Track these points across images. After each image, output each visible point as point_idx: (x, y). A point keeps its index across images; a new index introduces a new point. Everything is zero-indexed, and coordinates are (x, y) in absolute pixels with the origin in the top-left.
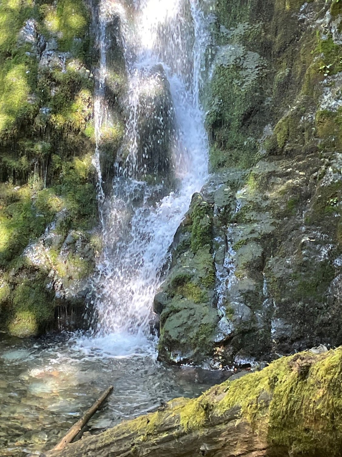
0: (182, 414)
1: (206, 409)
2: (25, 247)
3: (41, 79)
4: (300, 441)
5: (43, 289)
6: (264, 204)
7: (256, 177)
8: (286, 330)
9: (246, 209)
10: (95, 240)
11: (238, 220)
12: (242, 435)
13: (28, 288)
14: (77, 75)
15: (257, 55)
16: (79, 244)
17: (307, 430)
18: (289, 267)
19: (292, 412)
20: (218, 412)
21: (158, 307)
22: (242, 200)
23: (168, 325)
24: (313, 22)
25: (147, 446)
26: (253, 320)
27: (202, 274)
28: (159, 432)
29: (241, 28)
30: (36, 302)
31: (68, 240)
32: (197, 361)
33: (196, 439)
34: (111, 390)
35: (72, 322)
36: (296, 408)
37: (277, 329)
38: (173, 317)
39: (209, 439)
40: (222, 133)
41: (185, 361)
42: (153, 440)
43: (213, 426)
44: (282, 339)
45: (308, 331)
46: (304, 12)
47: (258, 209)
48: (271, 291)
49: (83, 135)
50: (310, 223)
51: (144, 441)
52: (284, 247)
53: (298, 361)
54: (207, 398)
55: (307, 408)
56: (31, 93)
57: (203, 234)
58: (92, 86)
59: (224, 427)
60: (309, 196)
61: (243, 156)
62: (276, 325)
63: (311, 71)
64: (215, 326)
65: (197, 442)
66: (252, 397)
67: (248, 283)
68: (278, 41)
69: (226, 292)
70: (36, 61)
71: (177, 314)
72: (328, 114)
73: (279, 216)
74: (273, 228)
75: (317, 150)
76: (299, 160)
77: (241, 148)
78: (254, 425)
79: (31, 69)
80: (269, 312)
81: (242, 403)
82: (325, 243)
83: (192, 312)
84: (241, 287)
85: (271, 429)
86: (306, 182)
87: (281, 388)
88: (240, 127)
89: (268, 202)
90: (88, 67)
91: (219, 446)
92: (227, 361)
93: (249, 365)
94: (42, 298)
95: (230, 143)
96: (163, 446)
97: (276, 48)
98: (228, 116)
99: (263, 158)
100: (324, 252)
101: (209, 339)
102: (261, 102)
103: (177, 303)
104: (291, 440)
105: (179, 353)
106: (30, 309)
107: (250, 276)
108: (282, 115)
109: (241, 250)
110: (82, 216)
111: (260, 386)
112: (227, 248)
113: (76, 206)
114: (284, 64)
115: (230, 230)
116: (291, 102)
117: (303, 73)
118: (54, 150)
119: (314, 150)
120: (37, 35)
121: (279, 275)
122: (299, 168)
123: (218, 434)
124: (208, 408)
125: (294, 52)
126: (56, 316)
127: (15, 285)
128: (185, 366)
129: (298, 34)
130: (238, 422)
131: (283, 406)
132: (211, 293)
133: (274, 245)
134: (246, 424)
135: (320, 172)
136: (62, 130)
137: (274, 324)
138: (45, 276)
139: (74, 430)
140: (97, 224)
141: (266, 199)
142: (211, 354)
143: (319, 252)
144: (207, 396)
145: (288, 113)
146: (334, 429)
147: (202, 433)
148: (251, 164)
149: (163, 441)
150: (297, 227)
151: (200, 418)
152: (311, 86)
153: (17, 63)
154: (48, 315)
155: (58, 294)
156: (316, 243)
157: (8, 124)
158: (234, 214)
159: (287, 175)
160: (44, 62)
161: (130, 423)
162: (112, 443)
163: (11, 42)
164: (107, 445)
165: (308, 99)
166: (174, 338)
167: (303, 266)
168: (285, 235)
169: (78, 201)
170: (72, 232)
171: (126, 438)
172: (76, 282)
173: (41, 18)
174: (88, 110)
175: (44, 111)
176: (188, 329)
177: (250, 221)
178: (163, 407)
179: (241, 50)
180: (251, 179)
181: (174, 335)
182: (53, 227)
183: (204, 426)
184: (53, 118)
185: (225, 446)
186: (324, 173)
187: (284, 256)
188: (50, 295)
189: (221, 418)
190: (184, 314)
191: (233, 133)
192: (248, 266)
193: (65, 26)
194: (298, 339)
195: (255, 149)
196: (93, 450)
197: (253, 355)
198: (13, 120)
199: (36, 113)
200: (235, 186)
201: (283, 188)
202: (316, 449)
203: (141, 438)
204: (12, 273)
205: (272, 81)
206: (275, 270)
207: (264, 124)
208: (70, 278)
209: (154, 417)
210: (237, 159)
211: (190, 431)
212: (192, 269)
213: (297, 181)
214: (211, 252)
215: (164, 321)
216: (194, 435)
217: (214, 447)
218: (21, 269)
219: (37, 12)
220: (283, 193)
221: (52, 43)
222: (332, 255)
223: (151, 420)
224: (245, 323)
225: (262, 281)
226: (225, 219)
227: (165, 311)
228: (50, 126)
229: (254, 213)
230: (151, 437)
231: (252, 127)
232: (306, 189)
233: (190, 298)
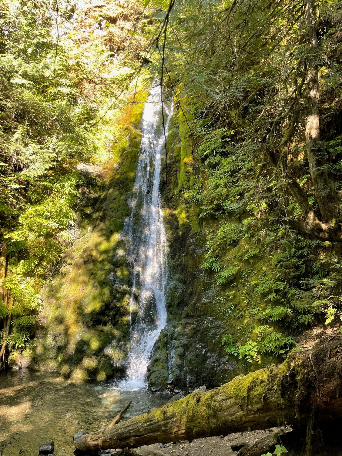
0: (156, 415)
1: (164, 413)
2: (104, 348)
3: (114, 291)
4: (197, 427)
5: (110, 363)
6: (184, 334)
7: (182, 324)
8: (192, 379)
9: (178, 335)
10: (128, 346)
11: (176, 339)
12: (177, 424)
13: (104, 363)
14: (125, 290)
15: (182, 284)
16: (123, 347)
17: (199, 423)
18: (192, 356)
19: (194, 415)
20: (168, 415)
21: (149, 370)
22: (177, 332)
23: (152, 377)
24: (199, 275)
25: (143, 427)
26: (181, 375)
27: (163, 358)
28: (147, 422)
29: (177, 276)
30: (107, 368)
31: (119, 346)
32: (161, 391)
33: (160, 425)
34: (131, 402)
35: (119, 375)
36: (196, 414)
37: (189, 378)
38: (153, 374)
39: (165, 425)
40: (170, 309)
41: (157, 391)
42: (145, 425)
43: (166, 420)
44: (190, 383)
45: (199, 379)
46: (196, 272)
47: (182, 335)
48: (186, 365)
49: (126, 309)
50: (199, 340)
51: (142, 425)
52: (191, 348)
53: (196, 396)
54: (165, 409)
55: (199, 414)
56: (110, 295)
57: (164, 344)
58: (130, 293)
59: (170, 420)
60: (199, 331)
61: (178, 317)
62: (189, 377)
63: (199, 290)
64: (168, 377)
65: (160, 426)
66: (180, 409)
67: (179, 362)
68: (188, 280)
69: (172, 365)
70: (113, 285)
71: (155, 373)
72: (204, 304)
73: (189, 338)
74: (187, 342)
75: (201, 315)
76: (195, 319)
77: (177, 314)
78: (181, 420)
79: (111, 288)
80: (186, 372)
81: (177, 411)
82: (204, 348)
83: (160, 372)
84: (176, 363)
85: (187, 422)
86: (198, 326)
87: (190, 406)
88: (176, 307)
89: (186, 333)
90: (129, 287)
91: (168, 428)
92: (172, 391)
93: (179, 392)
94: (109, 366)
95: (173, 312)
96: (148, 427)
97: (188, 282)
98: (173, 304)
99: (184, 318)
100: (204, 350)
101: (165, 382)
102: (183, 299)
103: (155, 369)
104: (194, 426)
105: (155, 387)
106: (105, 371)
107: (180, 359)
108: (190, 303)
109: (176, 350)
110: (124, 337)
111: (183, 405)
112: (172, 349)
113: (123, 333)
114: (190, 287)
115: (173, 343)
116: (193, 300)
117: (196, 291)
118: (117, 314)
119: (200, 315)
120: (114, 277)
121: (189, 359)
122: (195, 321)
123: (168, 423)
124: (165, 413)
125: (193, 284)
126: (113, 373)
127: (100, 361)
128: (157, 393)
129: (195, 278)
130: (175, 419)
131: (191, 413)
132: (166, 365)
133: (188, 348)
134: (178, 419)
135: (202, 323)
136: (120, 308)
137: (188, 377)
138: (110, 359)
139: (117, 418)
140: (129, 340)
141: (185, 332)
142: (166, 388)
143: (202, 351)
144: (164, 408)
145: (192, 303)
146: (209, 422)
147: (162, 422)
148: (180, 320)
149: (149, 425)
150: (195, 342)
151: (162, 417)
152: (199, 295)
153: (107, 286)
154: (110, 372)
155: (115, 365)
156: (201, 347)
157: (102, 306)
158: (175, 336)
159: (191, 324)
160: (115, 286)
161: (137, 417)
162: (130, 425)
163: (105, 279)
164: (128, 426)
165: (198, 299)
166: (153, 382)
167: (197, 355)
168: (191, 344)
169: (123, 332)
170: (121, 343)
171: (135, 424)
172: (121, 361)
173: (115, 272)
174: (128, 301)
175: (114, 301)
176: (159, 378)
177: (180, 340)
178: (149, 412)
179: (177, 283)
180: (180, 325)
181: (153, 381)
182: (115, 341)
183: (163, 420)
184: (117, 303)
185: (170, 428)
186: (203, 323)
187: (191, 352)
188: (112, 365)
189: (169, 417)
190: (157, 373)
191: (174, 309)
192: (179, 355)
193: (123, 274)
194: (196, 382)
195: (181, 315)
196: (123, 428)
197: (180, 388)
198: (104, 304)
199: (112, 302)
200: (175, 327)
201: (190, 328)
202: (203, 431)
203: (141, 424)
204: (99, 357)
205: (187, 293)
206: (188, 357)
207: (184, 307)
208: (119, 359)
209: (145, 415)
210: (176, 318)
211: (158, 422)
212: (160, 356)
213: (195, 326)
214: (167, 350)
215: (150, 376)
216: (159, 423)
217: (167, 428)
218: (102, 356)
219: (114, 270)
220: (190, 330)
221: (118, 280)
222: (207, 352)
223: (145, 416)
224: (178, 376)
225: (183, 361)
226: (172, 339)
227: (151, 372)
228: (116, 307)
229: (181, 337)
230: (144, 423)
231: (180, 308)
232: (198, 329)
233: (159, 367)
